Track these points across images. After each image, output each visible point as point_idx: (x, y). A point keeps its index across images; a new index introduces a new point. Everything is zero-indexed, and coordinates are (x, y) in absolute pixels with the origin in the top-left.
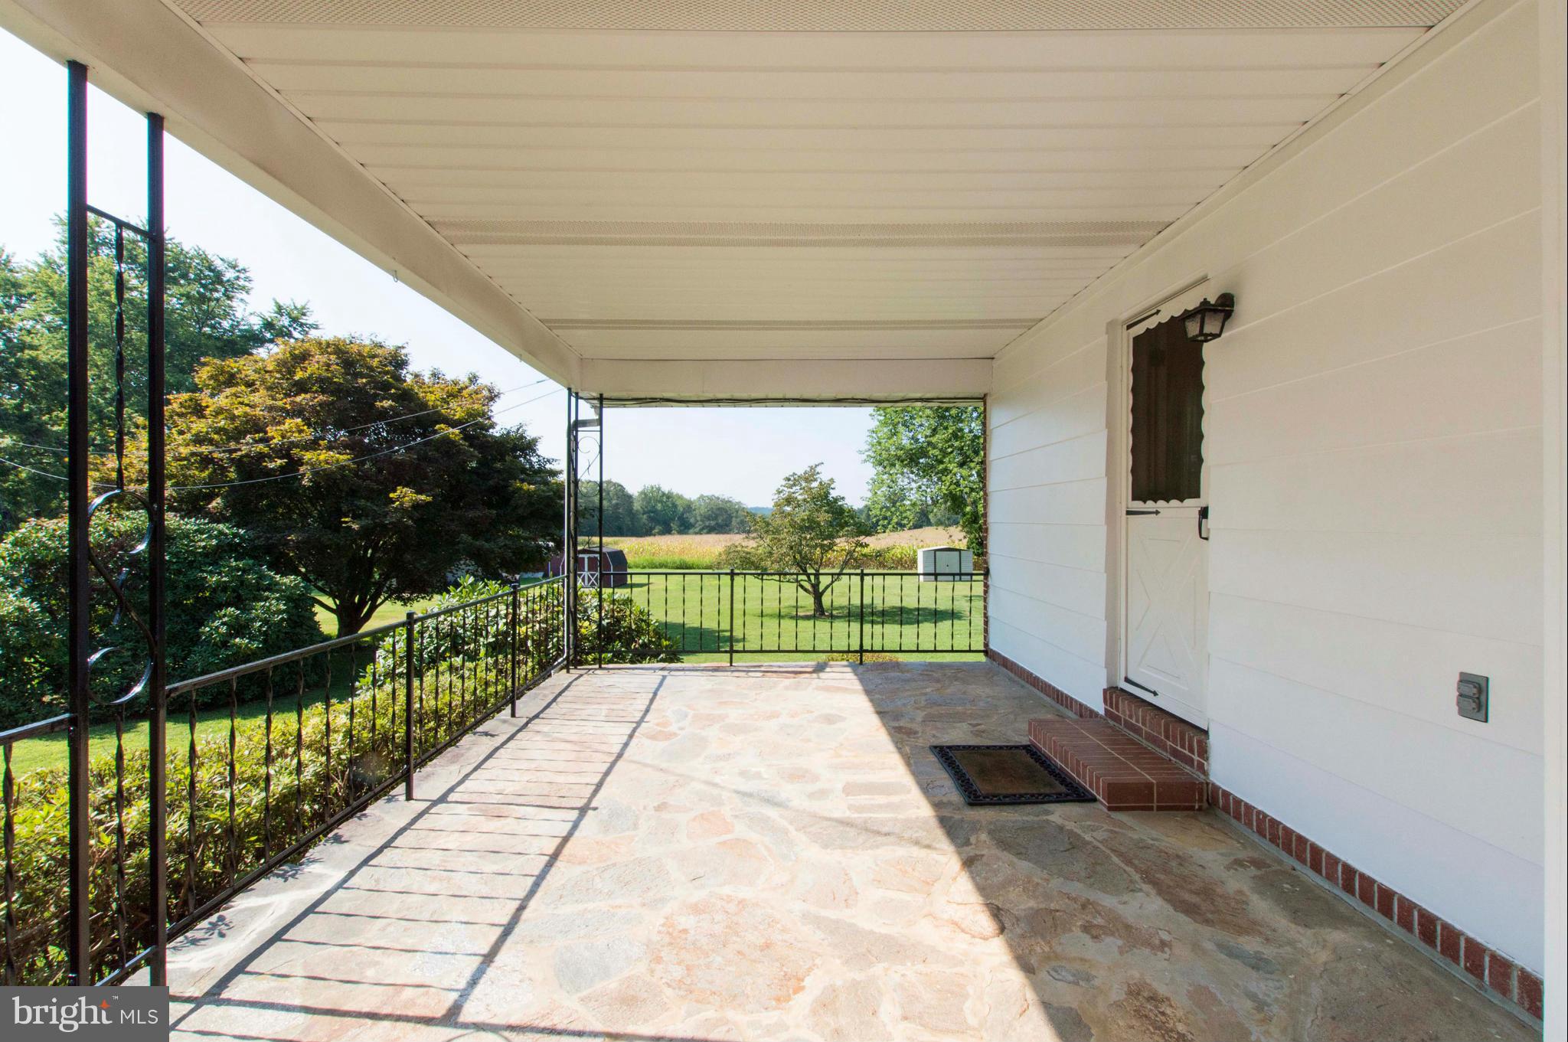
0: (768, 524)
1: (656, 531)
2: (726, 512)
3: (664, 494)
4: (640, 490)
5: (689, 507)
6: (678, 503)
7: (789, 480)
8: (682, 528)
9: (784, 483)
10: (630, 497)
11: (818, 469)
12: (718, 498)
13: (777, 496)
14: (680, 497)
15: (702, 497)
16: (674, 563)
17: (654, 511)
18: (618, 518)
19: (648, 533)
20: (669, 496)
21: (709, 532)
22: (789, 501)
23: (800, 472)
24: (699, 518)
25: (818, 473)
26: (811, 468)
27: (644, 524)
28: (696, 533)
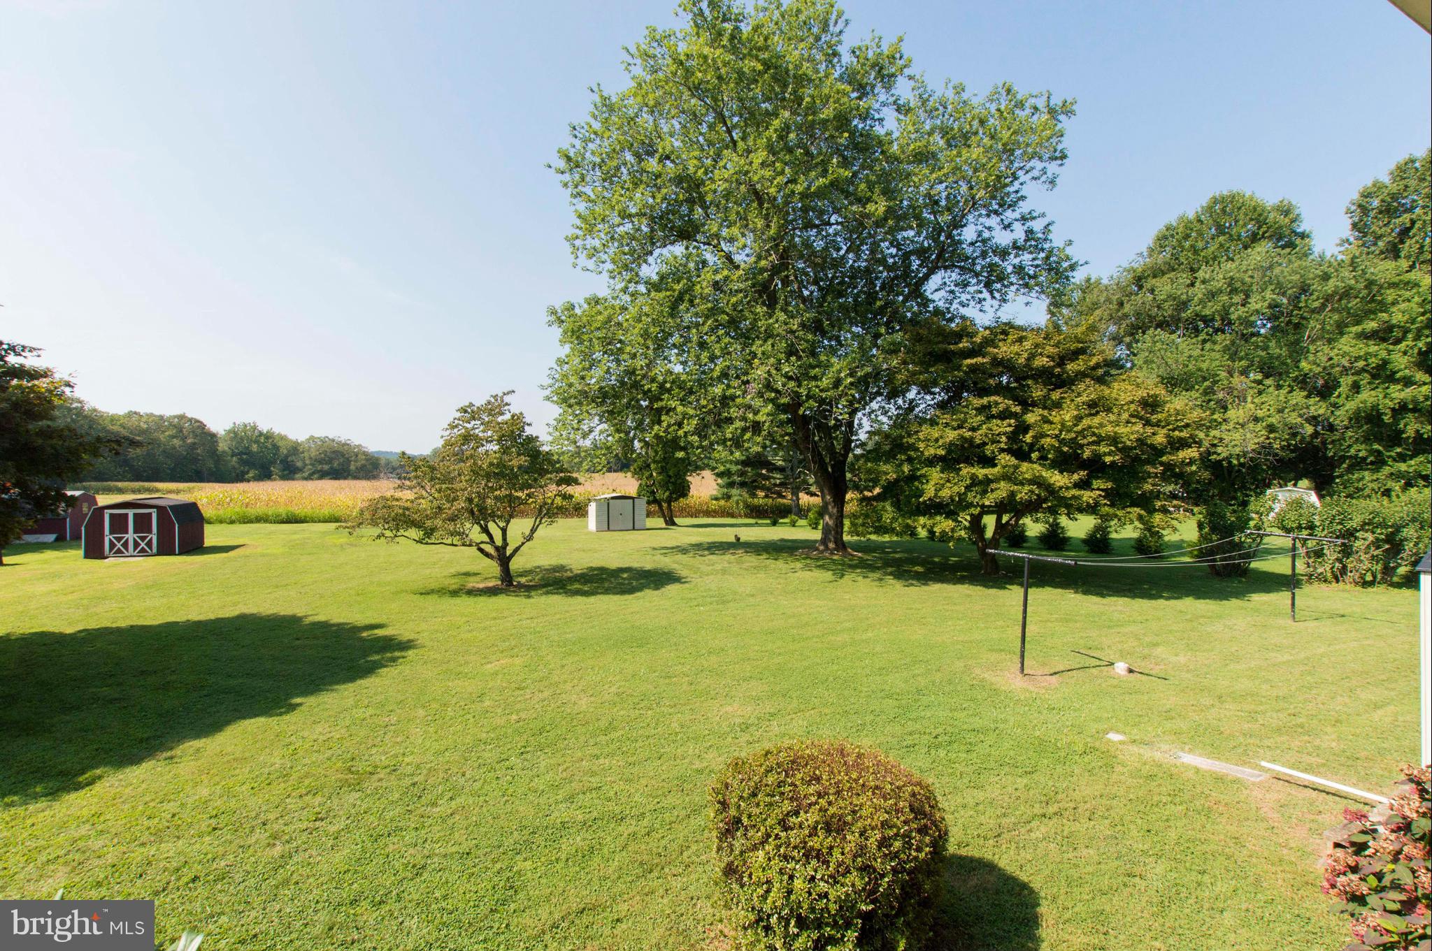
0: (433, 469)
1: (251, 475)
2: (343, 455)
3: (261, 434)
4: (228, 428)
5: (295, 449)
6: (280, 444)
7: (466, 412)
8: (286, 472)
9: (458, 415)
10: (213, 436)
11: (507, 399)
12: (333, 441)
13: (448, 432)
14: (283, 438)
15: (312, 438)
16: (278, 516)
17: (247, 451)
18: (195, 460)
19: (239, 478)
20: (269, 436)
21: (320, 478)
22: (467, 438)
23: (479, 401)
24: (307, 462)
25: (507, 404)
26: (495, 397)
27: (234, 468)
28: (306, 479)
